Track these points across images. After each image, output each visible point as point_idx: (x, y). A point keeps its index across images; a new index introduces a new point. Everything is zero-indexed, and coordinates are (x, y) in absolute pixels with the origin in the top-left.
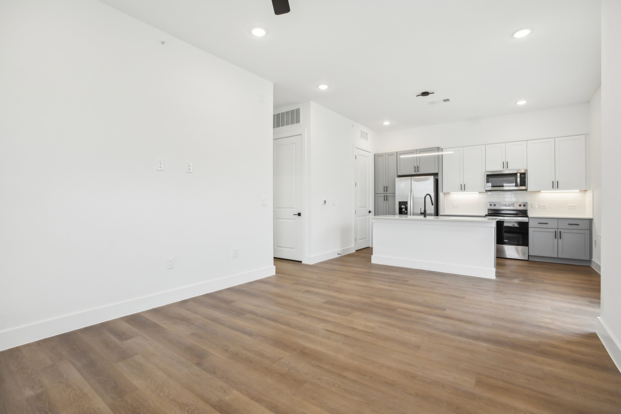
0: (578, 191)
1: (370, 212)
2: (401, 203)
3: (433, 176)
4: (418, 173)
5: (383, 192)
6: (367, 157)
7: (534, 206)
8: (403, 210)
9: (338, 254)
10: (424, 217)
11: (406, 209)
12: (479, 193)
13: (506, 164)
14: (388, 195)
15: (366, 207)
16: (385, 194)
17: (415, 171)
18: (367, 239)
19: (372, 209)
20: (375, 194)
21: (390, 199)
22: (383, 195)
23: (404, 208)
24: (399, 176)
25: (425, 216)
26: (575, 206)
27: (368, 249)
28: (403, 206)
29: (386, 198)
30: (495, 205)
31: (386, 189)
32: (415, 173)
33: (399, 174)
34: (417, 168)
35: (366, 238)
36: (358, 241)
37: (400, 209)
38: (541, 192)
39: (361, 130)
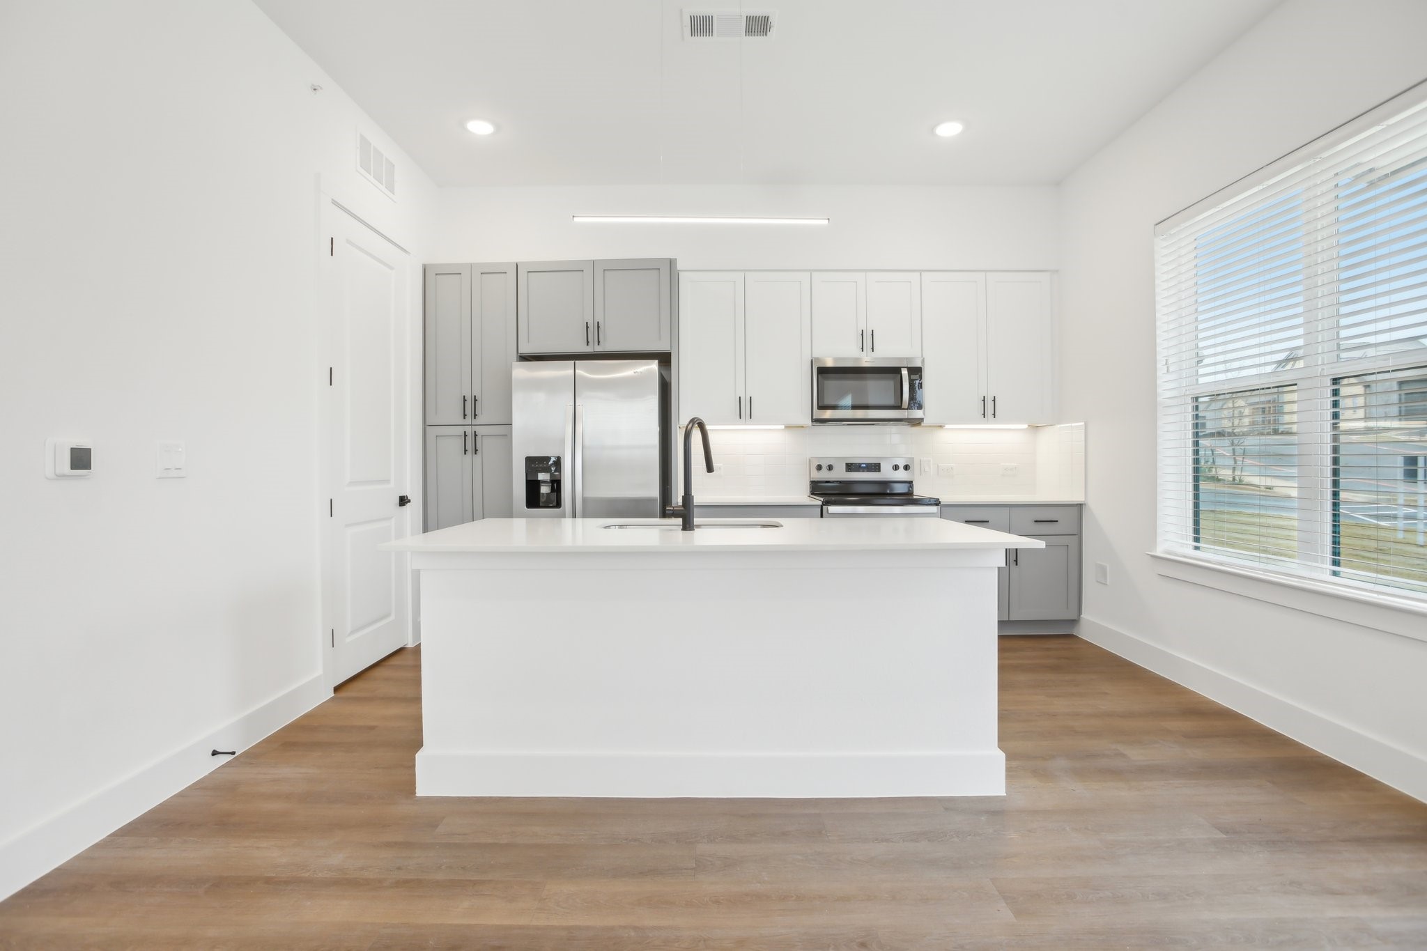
0: (1025, 426)
1: (403, 501)
2: (535, 464)
3: (657, 361)
4: (598, 349)
5: (460, 420)
6: (391, 268)
7: (927, 469)
8: (545, 490)
9: (215, 753)
10: (682, 530)
11: (556, 484)
12: (787, 427)
13: (867, 339)
14: (481, 431)
15: (388, 481)
16: (468, 430)
17: (588, 342)
18: (392, 617)
19: (414, 491)
20: (425, 425)
21: (488, 446)
22: (460, 430)
23: (545, 482)
24: (524, 358)
25: (688, 526)
26: (1016, 468)
27: (395, 661)
28: (542, 476)
29: (471, 445)
30: (830, 468)
31: (470, 406)
32: (588, 349)
33: (526, 349)
34: (593, 330)
35: (388, 615)
36: (349, 640)
37: (532, 487)
38: (947, 426)
39: (361, 136)
